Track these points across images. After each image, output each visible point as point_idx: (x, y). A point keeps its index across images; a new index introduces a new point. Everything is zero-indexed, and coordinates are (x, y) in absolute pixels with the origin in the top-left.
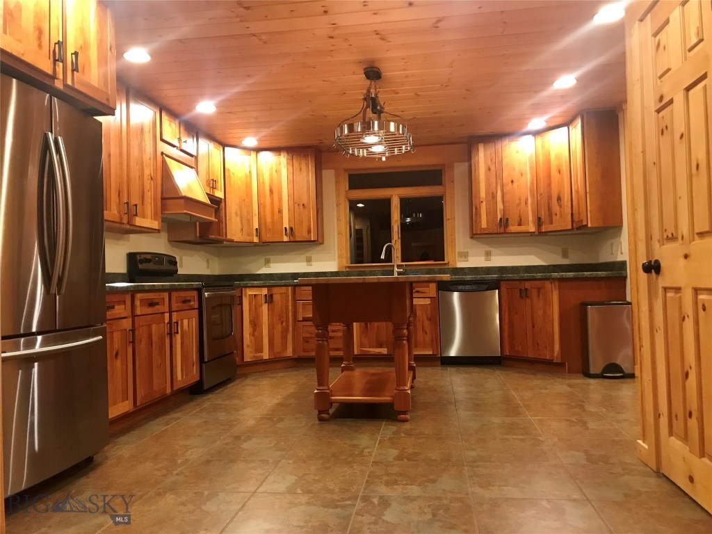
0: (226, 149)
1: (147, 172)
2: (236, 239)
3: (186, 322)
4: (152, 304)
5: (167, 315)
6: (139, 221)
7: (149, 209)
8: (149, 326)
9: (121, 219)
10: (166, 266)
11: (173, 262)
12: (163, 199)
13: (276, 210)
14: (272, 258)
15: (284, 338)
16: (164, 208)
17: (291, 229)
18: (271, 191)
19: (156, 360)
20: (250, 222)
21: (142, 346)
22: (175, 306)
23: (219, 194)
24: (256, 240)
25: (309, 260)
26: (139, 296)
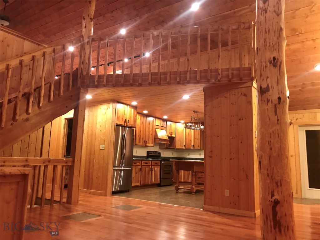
0: (177, 123)
1: (150, 133)
2: (178, 148)
3: (156, 168)
4: (146, 163)
5: (150, 166)
6: (147, 145)
7: (150, 141)
8: (145, 168)
9: (143, 144)
10: (157, 154)
11: (159, 153)
12: (155, 139)
13: (190, 140)
14: (190, 153)
15: (188, 176)
16: (155, 141)
17: (193, 145)
18: (189, 134)
19: (147, 176)
20: (183, 144)
21: (143, 172)
22: (153, 164)
23: (173, 136)
24: (184, 148)
25: (200, 154)
26: (143, 161)
